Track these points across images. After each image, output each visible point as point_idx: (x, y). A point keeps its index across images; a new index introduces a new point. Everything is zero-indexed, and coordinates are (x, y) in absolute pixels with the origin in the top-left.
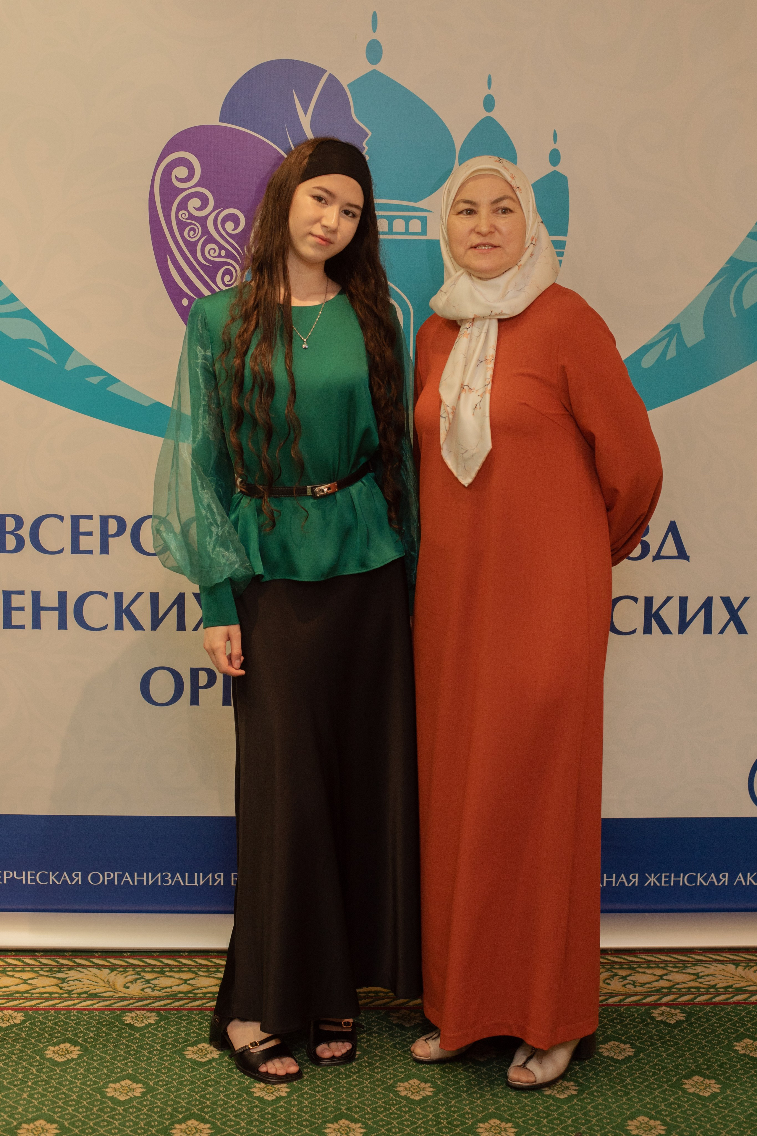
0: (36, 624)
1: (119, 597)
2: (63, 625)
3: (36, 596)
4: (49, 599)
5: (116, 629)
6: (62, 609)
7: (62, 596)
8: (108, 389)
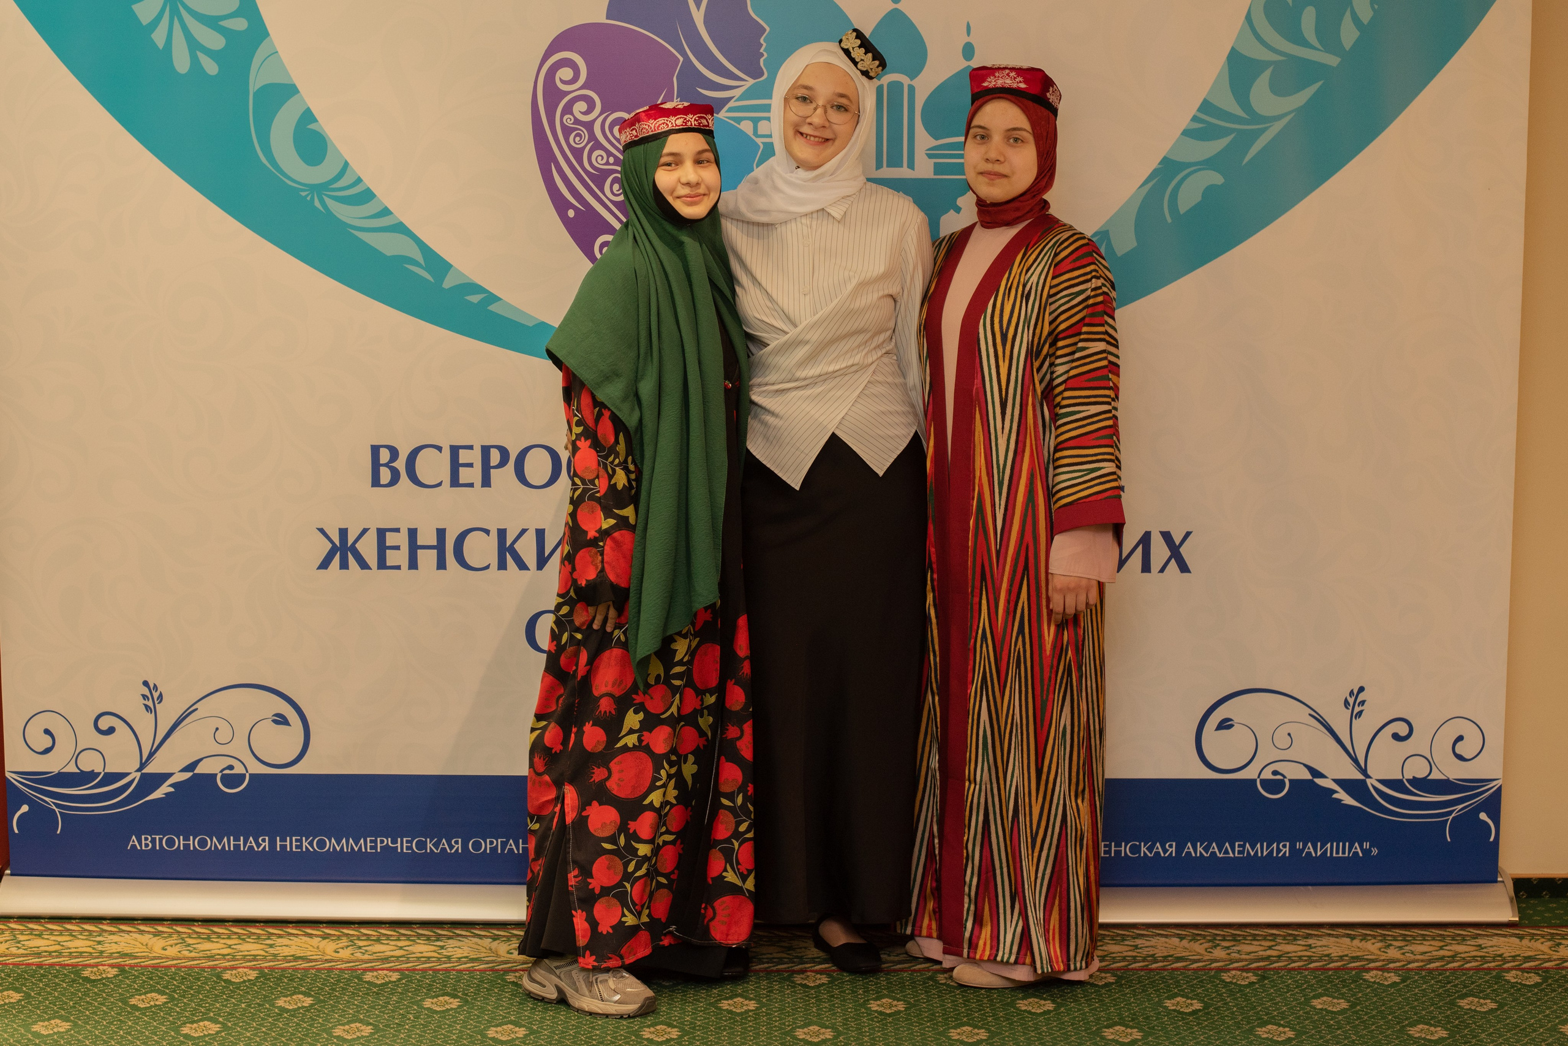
0: (413, 564)
1: (502, 533)
2: (441, 565)
3: (413, 533)
4: (427, 537)
5: (499, 569)
6: (440, 547)
7: (441, 533)
8: (488, 308)
